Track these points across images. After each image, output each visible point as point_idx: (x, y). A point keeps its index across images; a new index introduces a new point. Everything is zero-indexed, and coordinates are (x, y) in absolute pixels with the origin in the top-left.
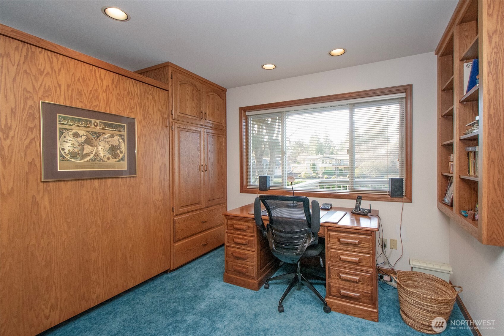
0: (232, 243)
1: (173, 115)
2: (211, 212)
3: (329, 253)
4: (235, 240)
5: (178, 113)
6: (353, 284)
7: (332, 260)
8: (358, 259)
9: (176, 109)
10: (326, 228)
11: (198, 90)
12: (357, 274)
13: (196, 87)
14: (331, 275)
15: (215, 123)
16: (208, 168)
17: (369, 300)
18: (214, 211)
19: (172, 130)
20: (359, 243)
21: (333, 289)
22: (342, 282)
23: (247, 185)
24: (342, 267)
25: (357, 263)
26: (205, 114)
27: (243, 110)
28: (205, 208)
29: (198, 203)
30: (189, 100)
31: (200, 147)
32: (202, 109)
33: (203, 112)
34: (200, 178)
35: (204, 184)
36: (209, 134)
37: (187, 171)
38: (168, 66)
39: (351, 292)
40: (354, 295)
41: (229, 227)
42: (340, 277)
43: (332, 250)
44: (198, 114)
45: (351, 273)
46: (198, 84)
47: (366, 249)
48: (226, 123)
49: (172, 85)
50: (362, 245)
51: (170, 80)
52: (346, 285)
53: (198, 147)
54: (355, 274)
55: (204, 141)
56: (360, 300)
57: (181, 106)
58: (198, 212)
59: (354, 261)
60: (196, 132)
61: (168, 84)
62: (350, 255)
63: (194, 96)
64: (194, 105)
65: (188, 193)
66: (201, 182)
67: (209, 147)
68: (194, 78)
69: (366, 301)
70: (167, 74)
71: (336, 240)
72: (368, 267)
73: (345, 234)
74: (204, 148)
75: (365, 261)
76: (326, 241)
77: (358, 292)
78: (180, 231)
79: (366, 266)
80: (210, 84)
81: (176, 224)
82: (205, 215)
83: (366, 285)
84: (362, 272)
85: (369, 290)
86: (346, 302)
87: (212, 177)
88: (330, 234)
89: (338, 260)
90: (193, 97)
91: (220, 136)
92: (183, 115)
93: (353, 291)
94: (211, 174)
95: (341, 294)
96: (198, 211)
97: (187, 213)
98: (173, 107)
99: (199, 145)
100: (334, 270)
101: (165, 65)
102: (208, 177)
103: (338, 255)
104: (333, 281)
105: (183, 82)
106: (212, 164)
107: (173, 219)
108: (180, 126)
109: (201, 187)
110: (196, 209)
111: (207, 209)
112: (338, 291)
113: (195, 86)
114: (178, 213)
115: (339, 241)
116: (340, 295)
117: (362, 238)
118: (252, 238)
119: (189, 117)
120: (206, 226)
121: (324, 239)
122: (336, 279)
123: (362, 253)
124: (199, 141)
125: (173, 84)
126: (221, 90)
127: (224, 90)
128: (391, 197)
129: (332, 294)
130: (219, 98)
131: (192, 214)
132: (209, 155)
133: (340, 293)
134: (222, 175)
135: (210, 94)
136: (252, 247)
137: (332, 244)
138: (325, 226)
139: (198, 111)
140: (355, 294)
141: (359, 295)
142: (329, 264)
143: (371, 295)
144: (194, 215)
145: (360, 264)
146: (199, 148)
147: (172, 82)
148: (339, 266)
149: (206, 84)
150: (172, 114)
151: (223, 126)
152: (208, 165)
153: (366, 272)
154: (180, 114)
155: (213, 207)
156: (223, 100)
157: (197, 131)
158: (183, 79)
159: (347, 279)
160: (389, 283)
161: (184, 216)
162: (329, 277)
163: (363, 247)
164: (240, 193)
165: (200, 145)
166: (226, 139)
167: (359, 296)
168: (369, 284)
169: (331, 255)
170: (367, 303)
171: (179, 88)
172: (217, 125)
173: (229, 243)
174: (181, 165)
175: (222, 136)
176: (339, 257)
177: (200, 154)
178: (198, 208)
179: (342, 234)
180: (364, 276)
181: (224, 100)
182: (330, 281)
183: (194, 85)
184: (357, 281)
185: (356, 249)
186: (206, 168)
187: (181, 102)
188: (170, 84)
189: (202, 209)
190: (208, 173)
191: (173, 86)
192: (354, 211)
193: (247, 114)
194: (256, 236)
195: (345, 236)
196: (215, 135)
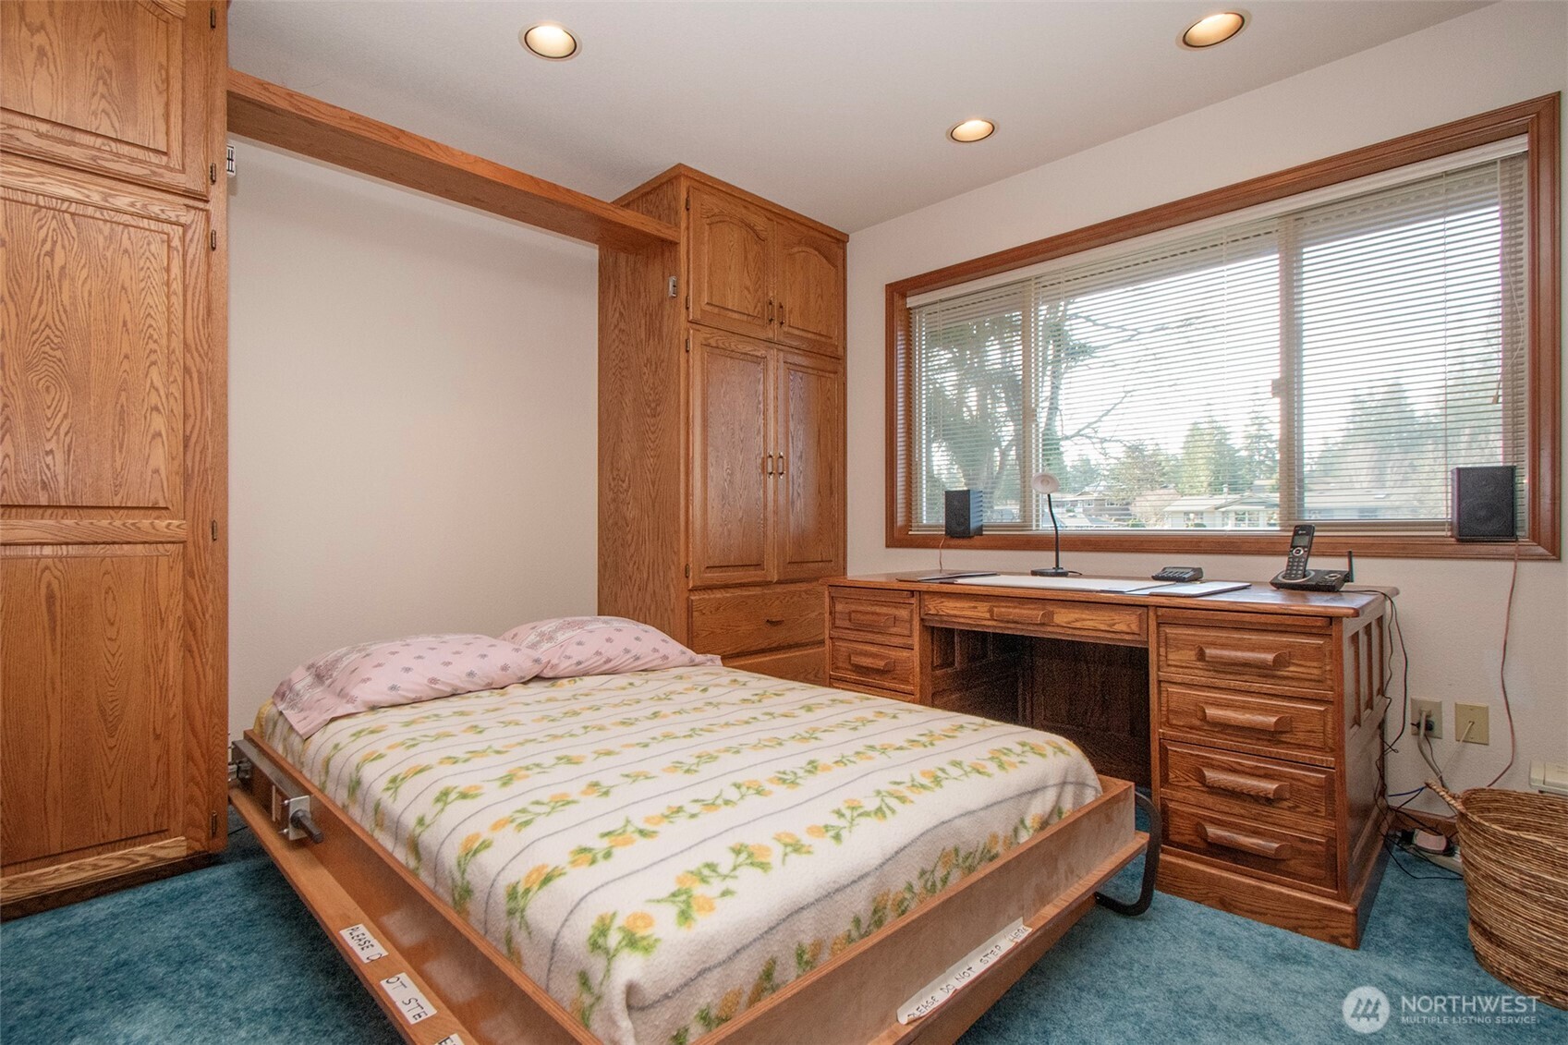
0: (847, 669)
1: (691, 309)
2: (795, 599)
3: (1164, 700)
4: (856, 660)
5: (703, 304)
6: (1256, 809)
7: (1174, 722)
8: (1274, 719)
9: (699, 292)
10: (1151, 614)
11: (760, 239)
12: (1272, 772)
13: (754, 231)
14: (1171, 775)
15: (810, 336)
16: (788, 468)
17: (1318, 866)
18: (804, 596)
19: (687, 351)
20: (1279, 662)
21: (1177, 821)
22: (1209, 800)
23: (908, 526)
24: (1213, 747)
25: (1272, 735)
26: (781, 307)
27: (898, 292)
28: (780, 582)
29: (758, 566)
30: (733, 267)
31: (766, 405)
32: (771, 294)
33: (776, 304)
34: (765, 492)
35: (776, 513)
36: (791, 367)
37: (726, 467)
38: (677, 177)
39: (1246, 836)
40: (1258, 845)
41: (838, 623)
42: (1202, 778)
43: (1173, 689)
44: (759, 308)
45: (1247, 770)
46: (760, 222)
47: (1307, 684)
48: (845, 339)
49: (688, 228)
50: (1292, 669)
51: (683, 213)
52: (1227, 809)
53: (760, 403)
54: (1262, 772)
55: (776, 388)
56: (1282, 866)
57: (711, 286)
58: (757, 591)
59: (1258, 727)
60: (755, 360)
61: (677, 225)
62: (1243, 708)
63: (750, 257)
64: (748, 283)
65: (729, 531)
66: (765, 506)
67: (792, 407)
68: (749, 206)
69: (1307, 870)
70: (676, 199)
71: (1190, 655)
72: (1314, 748)
73: (1224, 634)
74: (776, 407)
75: (1302, 726)
76: (1153, 657)
77: (1273, 837)
78: (705, 634)
79: (1307, 747)
80: (794, 220)
81: (695, 614)
82: (777, 602)
83: (1309, 813)
84: (1291, 767)
85: (1318, 831)
86: (1228, 870)
87: (799, 494)
88: (1166, 634)
89: (1198, 723)
90: (746, 258)
91: (827, 375)
92: (716, 310)
93: (1256, 833)
94: (796, 486)
95: (1205, 841)
96: (758, 588)
97: (726, 587)
98: (691, 287)
99: (761, 398)
100: (1183, 756)
101: (673, 174)
102: (787, 496)
103: (1196, 705)
104: (1179, 795)
105: (717, 219)
106: (801, 457)
107: (688, 598)
108: (706, 339)
109: (765, 519)
110: (750, 580)
111: (782, 586)
112: (1196, 831)
113: (752, 229)
114: (699, 584)
115: (1201, 656)
116: (1202, 845)
117: (1290, 645)
118: (905, 654)
119: (736, 316)
120: (780, 636)
121: (1144, 653)
122: (1188, 787)
123: (1290, 698)
124: (761, 387)
125: (691, 225)
126: (829, 239)
127: (841, 240)
128: (1458, 540)
129: (1177, 838)
130: (824, 261)
131: (738, 592)
132: (792, 428)
133: (1203, 835)
134: (831, 493)
135: (795, 250)
136: (906, 681)
137: (1173, 669)
138: (1147, 606)
139: (759, 301)
140: (1261, 842)
141: (1276, 845)
142: (1163, 737)
143: (1328, 849)
144: (749, 596)
145: (1285, 738)
146: (761, 406)
147: (688, 218)
148: (1200, 745)
149: (785, 223)
150: (687, 308)
151: (837, 347)
152: (788, 457)
153: (1310, 766)
154: (708, 308)
155: (801, 585)
156: (836, 267)
157: (757, 357)
158: (716, 211)
159: (1230, 786)
160: (1442, 859)
161: (718, 595)
162: (1165, 780)
163: (1292, 678)
164: (887, 546)
165: (765, 399)
166: (845, 384)
167: (1277, 849)
168: (1317, 811)
169: (1171, 704)
170: (1311, 880)
171: (706, 234)
172: (815, 341)
173: (837, 668)
174: (710, 449)
175: (832, 375)
176: (1199, 714)
177: (765, 425)
178: (758, 579)
179: (1213, 633)
180: (1299, 780)
181: (840, 268)
182: (1165, 793)
183: (748, 226)
184: (1271, 796)
185: (1267, 687)
186: (781, 464)
187: (710, 274)
188: (683, 225)
189: (767, 584)
190: (788, 482)
191: (691, 229)
192: (1280, 578)
193: (912, 302)
194: (917, 647)
195: (1224, 641)
196: (810, 371)
